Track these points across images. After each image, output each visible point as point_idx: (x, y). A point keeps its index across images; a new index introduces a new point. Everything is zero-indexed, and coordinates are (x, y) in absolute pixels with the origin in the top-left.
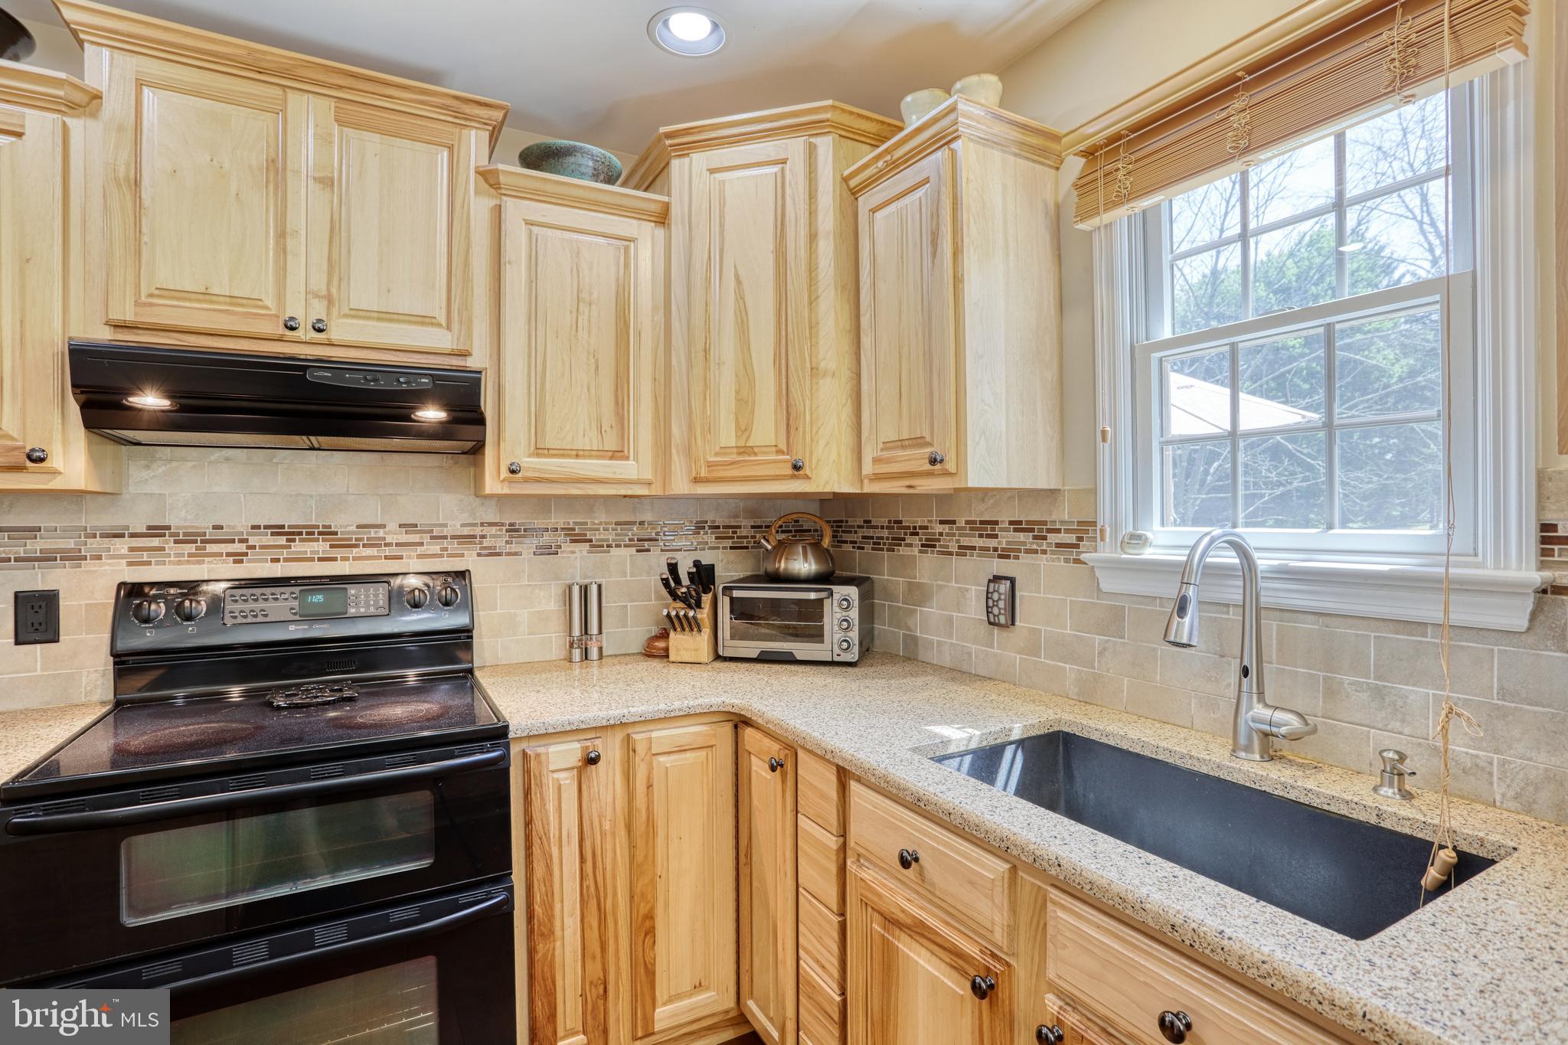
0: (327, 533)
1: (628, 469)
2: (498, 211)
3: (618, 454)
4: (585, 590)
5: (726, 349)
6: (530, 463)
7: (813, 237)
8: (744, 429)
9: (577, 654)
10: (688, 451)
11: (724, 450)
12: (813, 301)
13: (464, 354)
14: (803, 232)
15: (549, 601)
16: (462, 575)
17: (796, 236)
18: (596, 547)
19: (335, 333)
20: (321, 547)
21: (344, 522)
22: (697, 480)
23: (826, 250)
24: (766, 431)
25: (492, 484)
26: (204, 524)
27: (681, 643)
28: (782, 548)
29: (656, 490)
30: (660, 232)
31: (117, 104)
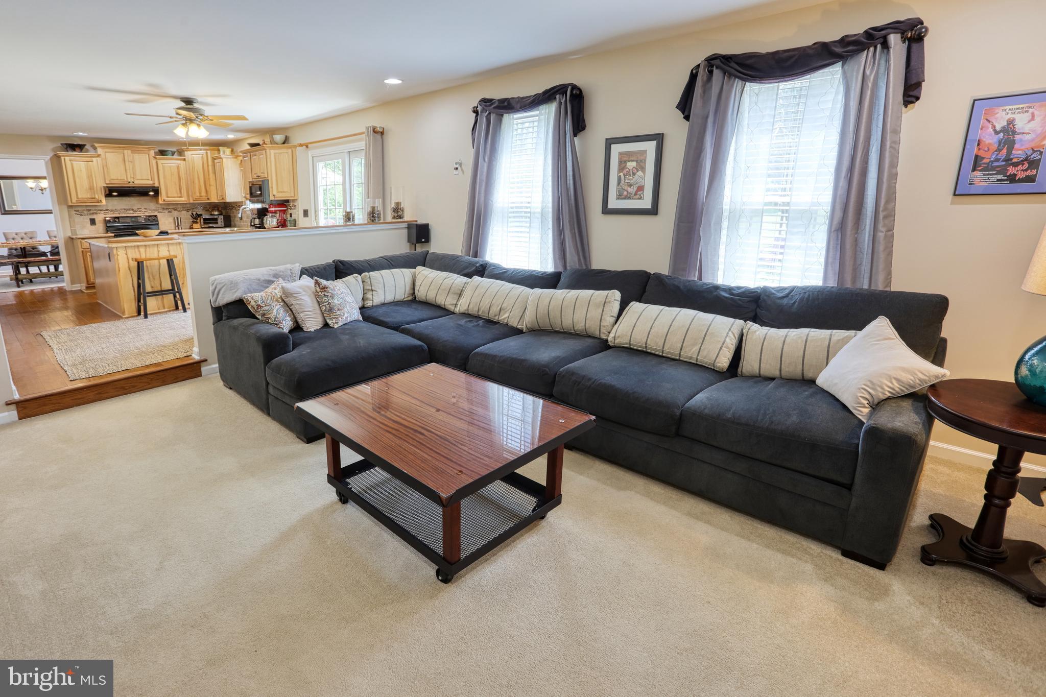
0: (132, 210)
1: (183, 199)
2: (157, 162)
3: (181, 197)
4: (177, 218)
5: (196, 181)
6: (167, 199)
7: (208, 166)
8: (200, 193)
9: (177, 228)
10: (192, 196)
11: (197, 196)
12: (209, 175)
13: (154, 184)
14: (206, 165)
15: (171, 220)
16: (156, 216)
17: (206, 166)
18: (179, 211)
19: (135, 183)
20: (132, 212)
21: (135, 208)
22: (194, 201)
23: (210, 168)
24: (203, 194)
25: (161, 202)
26: (114, 209)
27: (195, 226)
28: (213, 210)
29: (188, 202)
30: (184, 162)
31: (103, 156)
